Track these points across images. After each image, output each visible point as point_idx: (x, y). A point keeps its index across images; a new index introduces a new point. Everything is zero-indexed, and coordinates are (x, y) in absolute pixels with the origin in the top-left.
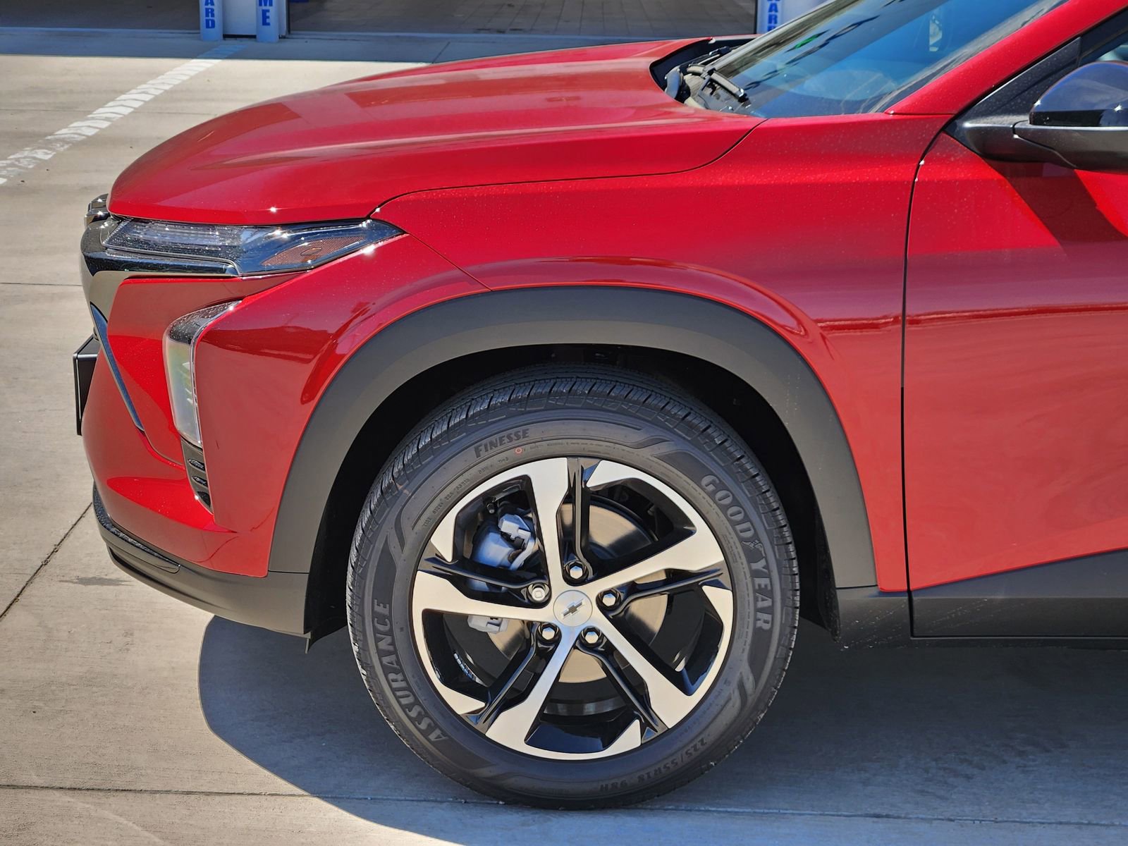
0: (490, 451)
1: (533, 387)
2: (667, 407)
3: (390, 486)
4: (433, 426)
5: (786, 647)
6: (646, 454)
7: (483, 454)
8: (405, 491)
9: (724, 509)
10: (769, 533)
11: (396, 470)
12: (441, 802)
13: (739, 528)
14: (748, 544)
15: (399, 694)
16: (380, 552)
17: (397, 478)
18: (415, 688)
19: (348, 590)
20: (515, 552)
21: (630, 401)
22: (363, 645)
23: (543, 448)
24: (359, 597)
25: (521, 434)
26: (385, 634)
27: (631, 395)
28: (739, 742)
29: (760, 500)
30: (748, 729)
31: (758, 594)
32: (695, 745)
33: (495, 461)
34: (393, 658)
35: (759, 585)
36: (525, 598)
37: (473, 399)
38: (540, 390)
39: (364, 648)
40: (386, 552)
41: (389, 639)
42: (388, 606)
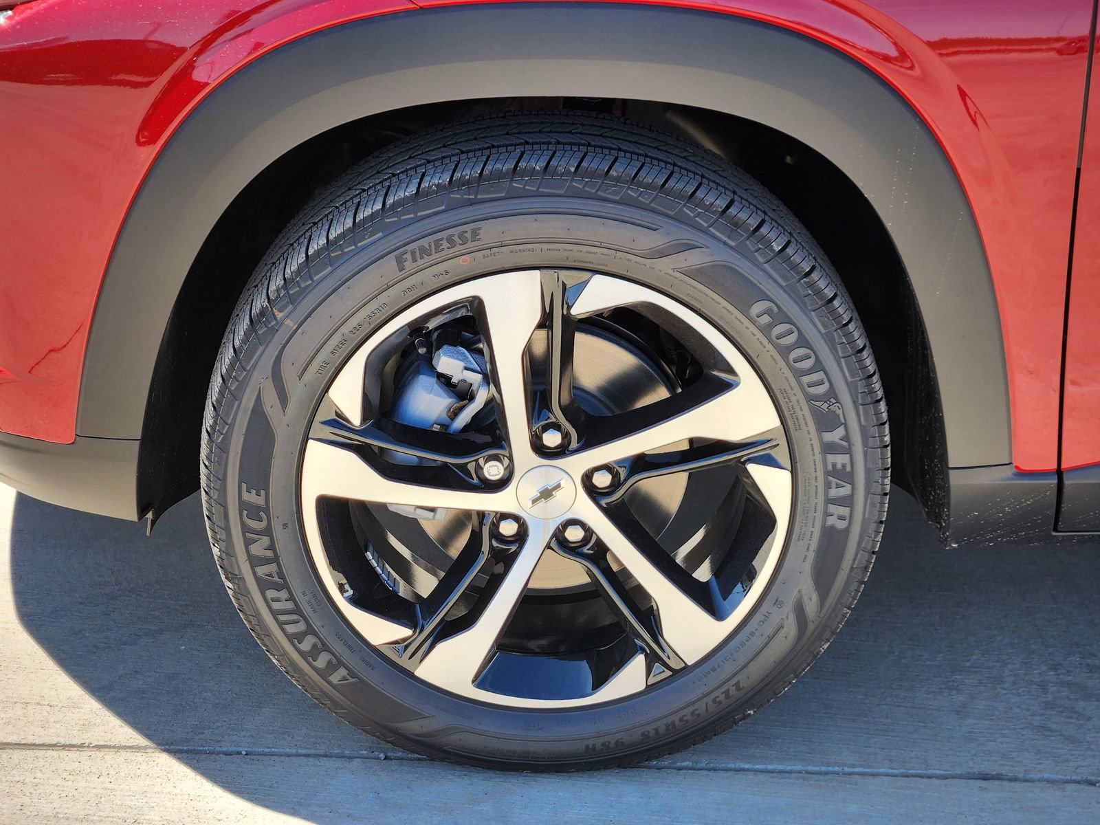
0: (420, 262)
1: (487, 160)
2: (698, 194)
3: (263, 312)
4: (330, 217)
5: (868, 552)
6: (666, 267)
7: (409, 265)
8: (288, 322)
9: (784, 351)
10: (852, 387)
11: (273, 288)
12: (350, 758)
13: (806, 379)
14: (819, 404)
15: (282, 618)
16: (249, 412)
17: (274, 301)
18: (306, 609)
19: (202, 465)
20: (458, 405)
21: (640, 185)
22: (226, 548)
23: (505, 256)
24: (220, 479)
25: (468, 235)
26: (260, 533)
27: (642, 173)
28: (790, 683)
29: (840, 337)
30: (805, 665)
31: (831, 478)
32: (728, 690)
33: (427, 278)
34: (272, 568)
35: (834, 465)
36: (474, 476)
37: (394, 175)
38: (498, 166)
39: (228, 552)
40: (258, 413)
41: (265, 541)
42: (263, 492)
